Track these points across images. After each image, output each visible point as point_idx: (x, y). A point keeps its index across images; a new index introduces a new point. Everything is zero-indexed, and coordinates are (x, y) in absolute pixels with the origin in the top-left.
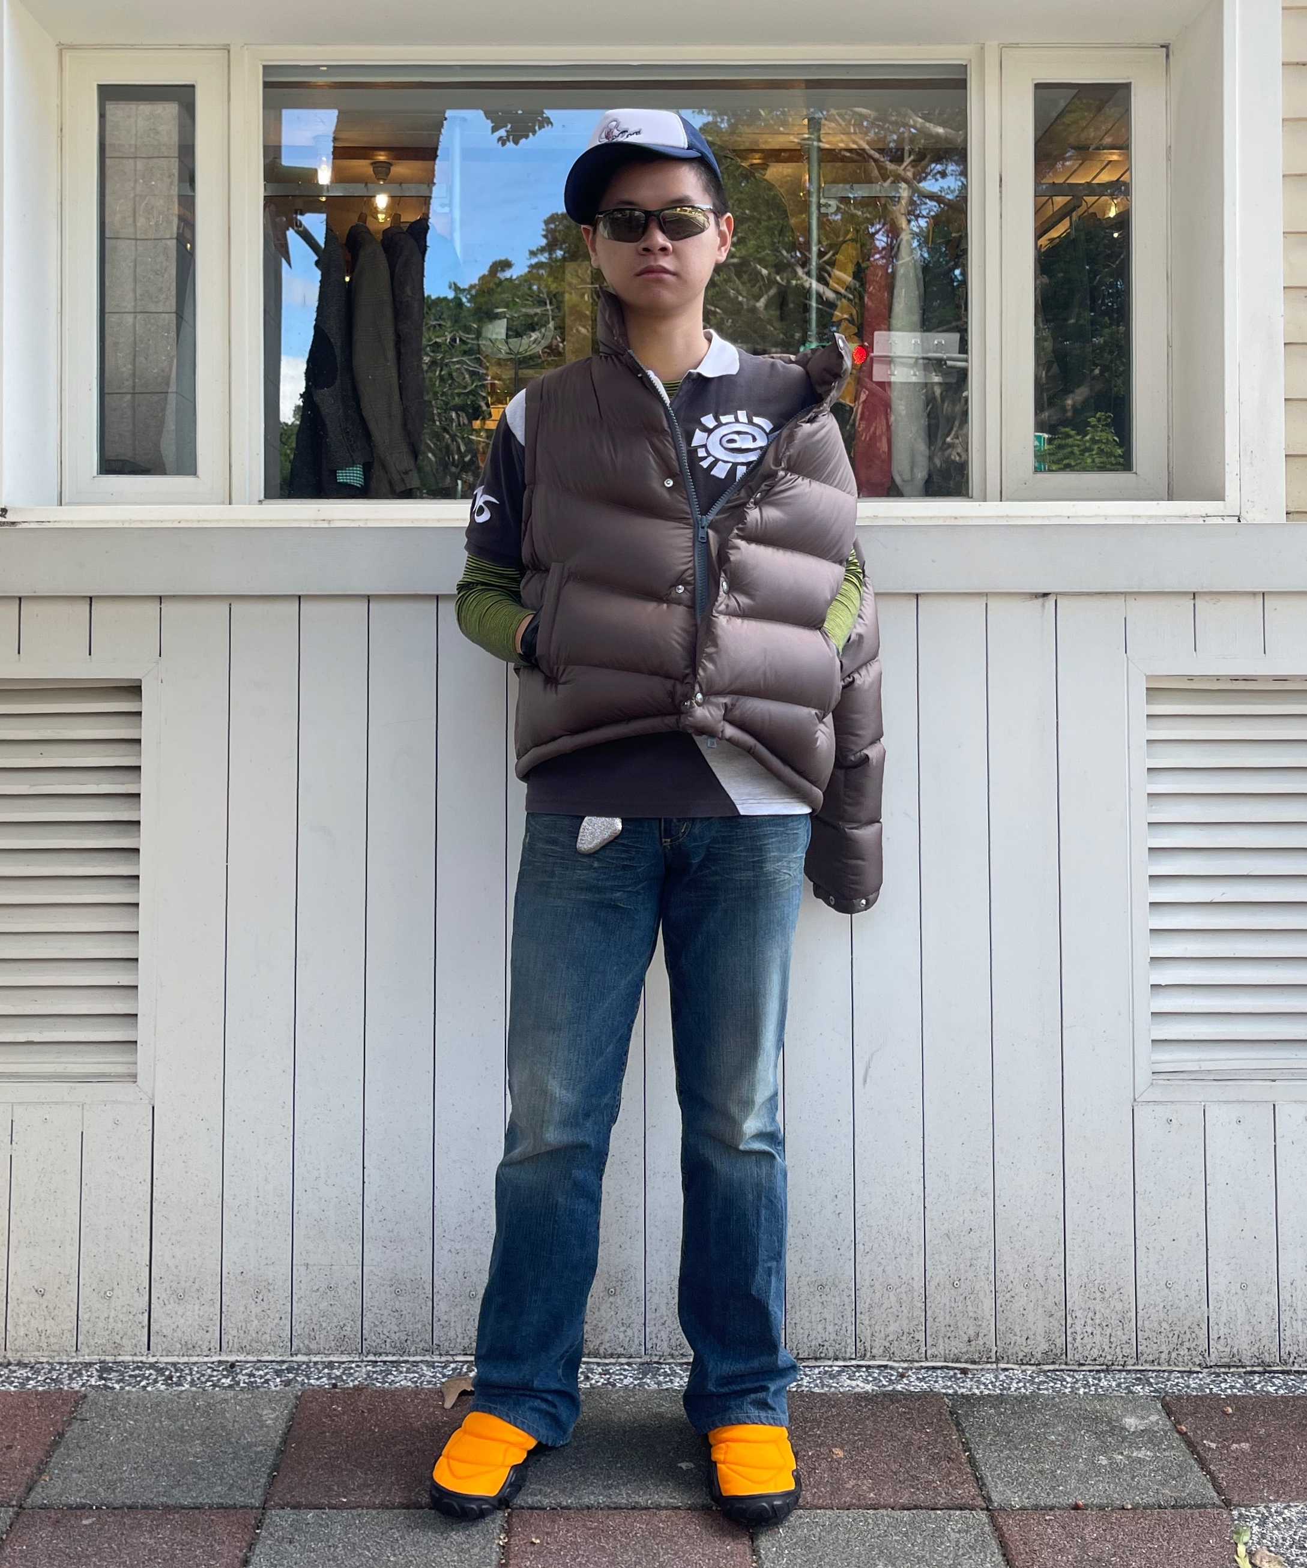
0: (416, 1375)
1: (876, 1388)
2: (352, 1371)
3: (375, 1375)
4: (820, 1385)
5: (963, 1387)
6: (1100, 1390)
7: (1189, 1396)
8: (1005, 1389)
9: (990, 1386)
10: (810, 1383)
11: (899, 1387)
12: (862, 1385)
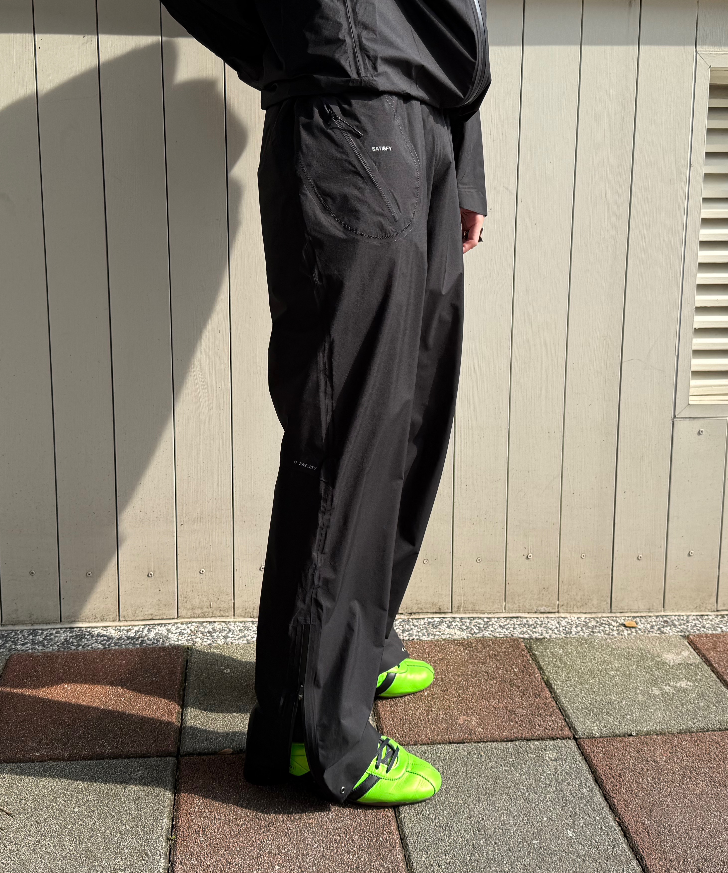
0: (106, 638)
1: (470, 635)
2: (52, 637)
3: (71, 639)
4: (426, 634)
5: (536, 632)
6: (639, 632)
7: (707, 636)
8: (567, 633)
9: (556, 631)
10: (418, 632)
11: (487, 634)
12: (458, 633)
